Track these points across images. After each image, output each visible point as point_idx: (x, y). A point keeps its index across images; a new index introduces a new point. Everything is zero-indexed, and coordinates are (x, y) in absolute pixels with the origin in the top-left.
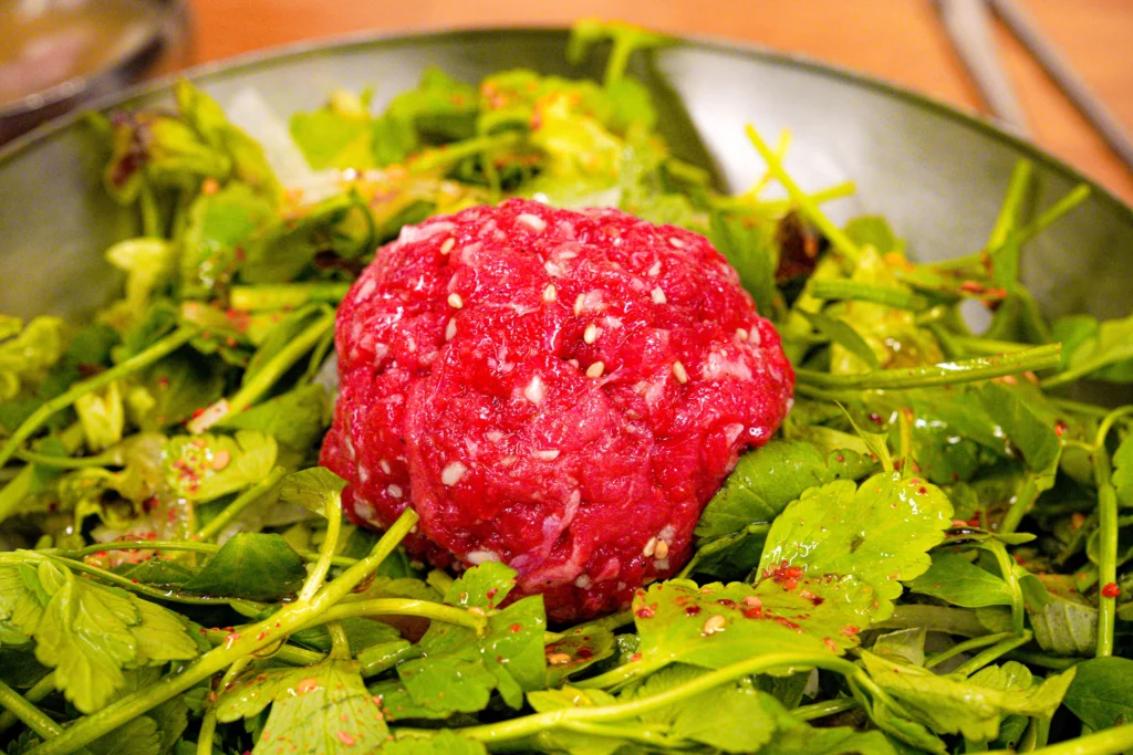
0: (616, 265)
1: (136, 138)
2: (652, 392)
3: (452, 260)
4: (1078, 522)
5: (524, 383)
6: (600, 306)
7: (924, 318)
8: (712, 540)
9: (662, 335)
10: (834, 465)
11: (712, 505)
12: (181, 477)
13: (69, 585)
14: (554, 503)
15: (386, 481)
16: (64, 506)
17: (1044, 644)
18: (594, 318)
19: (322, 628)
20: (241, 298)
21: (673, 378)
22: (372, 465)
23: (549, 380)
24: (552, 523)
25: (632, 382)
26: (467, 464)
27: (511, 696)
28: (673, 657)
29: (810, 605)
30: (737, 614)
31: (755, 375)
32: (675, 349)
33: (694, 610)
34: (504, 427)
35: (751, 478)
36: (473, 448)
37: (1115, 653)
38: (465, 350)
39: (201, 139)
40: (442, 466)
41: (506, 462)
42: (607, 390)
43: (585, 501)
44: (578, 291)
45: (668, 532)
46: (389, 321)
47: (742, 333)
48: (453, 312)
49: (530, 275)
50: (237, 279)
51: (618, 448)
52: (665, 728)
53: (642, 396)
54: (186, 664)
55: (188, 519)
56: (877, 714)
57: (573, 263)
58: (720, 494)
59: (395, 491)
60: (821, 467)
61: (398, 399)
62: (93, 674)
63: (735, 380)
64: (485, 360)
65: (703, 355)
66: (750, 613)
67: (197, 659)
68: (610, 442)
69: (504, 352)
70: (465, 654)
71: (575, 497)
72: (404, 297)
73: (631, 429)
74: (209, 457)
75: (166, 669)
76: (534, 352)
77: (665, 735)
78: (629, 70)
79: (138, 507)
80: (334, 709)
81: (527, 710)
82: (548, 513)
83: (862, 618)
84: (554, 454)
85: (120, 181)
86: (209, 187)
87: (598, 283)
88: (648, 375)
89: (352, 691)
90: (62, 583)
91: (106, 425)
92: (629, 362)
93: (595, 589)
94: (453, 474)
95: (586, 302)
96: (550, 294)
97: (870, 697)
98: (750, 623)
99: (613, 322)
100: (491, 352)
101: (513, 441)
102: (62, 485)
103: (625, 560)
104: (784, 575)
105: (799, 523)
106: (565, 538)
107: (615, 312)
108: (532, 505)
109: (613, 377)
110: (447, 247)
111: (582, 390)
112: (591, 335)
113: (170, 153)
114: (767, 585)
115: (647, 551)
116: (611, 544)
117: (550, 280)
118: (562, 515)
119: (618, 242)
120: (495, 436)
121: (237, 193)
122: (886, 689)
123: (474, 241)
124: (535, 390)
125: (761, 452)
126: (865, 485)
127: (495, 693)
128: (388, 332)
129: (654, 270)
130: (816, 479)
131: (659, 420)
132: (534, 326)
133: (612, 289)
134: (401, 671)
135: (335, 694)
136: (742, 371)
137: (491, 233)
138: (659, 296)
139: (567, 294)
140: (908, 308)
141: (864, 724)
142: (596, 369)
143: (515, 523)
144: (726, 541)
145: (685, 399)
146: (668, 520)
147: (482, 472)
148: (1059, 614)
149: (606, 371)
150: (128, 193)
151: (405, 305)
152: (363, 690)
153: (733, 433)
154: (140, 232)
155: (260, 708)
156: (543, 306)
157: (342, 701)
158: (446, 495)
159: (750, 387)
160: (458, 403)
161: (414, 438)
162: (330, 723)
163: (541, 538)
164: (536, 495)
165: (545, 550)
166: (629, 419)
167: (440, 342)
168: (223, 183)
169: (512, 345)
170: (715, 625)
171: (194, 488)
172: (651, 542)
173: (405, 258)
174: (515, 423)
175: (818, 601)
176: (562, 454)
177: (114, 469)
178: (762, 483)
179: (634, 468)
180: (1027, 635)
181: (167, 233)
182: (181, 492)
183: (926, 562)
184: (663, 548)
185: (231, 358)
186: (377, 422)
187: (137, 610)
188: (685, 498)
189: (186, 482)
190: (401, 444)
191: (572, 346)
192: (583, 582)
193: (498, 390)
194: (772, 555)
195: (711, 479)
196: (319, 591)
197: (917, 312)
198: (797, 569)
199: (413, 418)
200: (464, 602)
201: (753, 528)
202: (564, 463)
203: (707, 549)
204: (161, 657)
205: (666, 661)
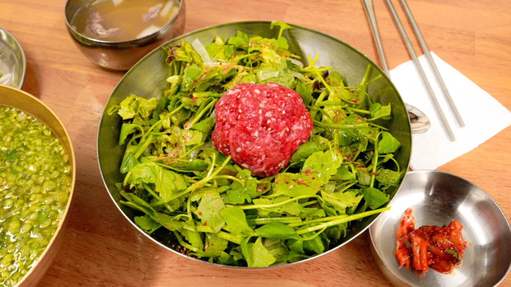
0: (275, 105)
1: (172, 54)
2: (281, 134)
3: (240, 100)
4: (372, 153)
5: (254, 132)
6: (271, 115)
7: (344, 106)
8: (293, 162)
9: (284, 122)
10: (320, 147)
11: (293, 156)
12: (183, 139)
13: (161, 172)
14: (260, 157)
15: (225, 148)
16: (159, 142)
17: (360, 183)
18: (270, 118)
19: (212, 180)
20: (195, 95)
21: (286, 131)
22: (222, 144)
23: (260, 132)
24: (259, 161)
25: (277, 132)
26: (242, 148)
27: (249, 200)
28: (282, 193)
29: (312, 179)
30: (296, 184)
31: (304, 128)
32: (287, 124)
33: (287, 183)
34: (250, 141)
35: (302, 150)
36: (243, 145)
37: (374, 187)
38: (242, 124)
39: (186, 54)
40: (237, 148)
41: (250, 149)
42: (272, 134)
43: (266, 156)
44: (266, 111)
45: (284, 162)
46: (226, 114)
47: (302, 117)
48: (239, 113)
49: (256, 108)
50: (194, 90)
51: (274, 146)
52: (279, 209)
53: (279, 135)
54: (185, 190)
55: (184, 149)
56: (323, 205)
57: (266, 104)
58: (295, 154)
59: (227, 150)
60: (316, 148)
61: (227, 132)
62: (167, 194)
63: (299, 130)
64: (246, 127)
65: (293, 125)
66: (299, 183)
67: (187, 189)
68: (272, 145)
69: (250, 125)
70: (240, 190)
71: (264, 156)
72: (229, 107)
73: (277, 142)
74: (188, 135)
75: (181, 191)
76: (256, 126)
77: (279, 210)
78: (283, 35)
79: (174, 146)
80: (214, 200)
81: (252, 203)
82: (258, 159)
83: (322, 183)
84: (259, 147)
85: (169, 62)
86: (188, 65)
87: (271, 110)
88: (281, 131)
89: (218, 197)
90: (160, 171)
91: (167, 124)
92: (277, 128)
93: (268, 173)
94: (239, 150)
95: (268, 114)
96: (260, 112)
97: (322, 202)
98: (299, 186)
99: (274, 120)
100: (247, 125)
101: (251, 144)
102: (158, 138)
103: (274, 167)
104: (307, 172)
105: (311, 161)
106: (262, 163)
107: (274, 117)
108: (255, 157)
109: (273, 131)
110: (239, 97)
111: (266, 134)
112: (269, 122)
113: (179, 58)
114: (304, 174)
115: (279, 165)
116: (271, 165)
117: (260, 108)
118: (261, 159)
119: (276, 97)
120: (248, 143)
121: (194, 66)
122: (325, 201)
123: (245, 97)
124: (256, 134)
125: (304, 145)
126: (326, 153)
127: (246, 200)
128: (226, 116)
129: (283, 106)
130: (316, 150)
131: (283, 140)
132: (257, 119)
133: (274, 111)
134: (227, 192)
135: (214, 197)
136: (301, 128)
137: (248, 95)
138: (284, 112)
139: (264, 113)
140: (340, 105)
141: (320, 207)
142: (269, 129)
143: (251, 160)
144: (296, 163)
145: (288, 135)
146: (284, 159)
147: (245, 150)
148: (364, 178)
149: (272, 130)
150: (170, 65)
151: (230, 109)
152: (219, 197)
153: (298, 142)
154: (173, 74)
155: (199, 199)
156: (259, 115)
157: (215, 199)
158: (237, 153)
159: (303, 131)
160: (240, 135)
161: (231, 141)
162: (213, 203)
163: (257, 164)
164: (256, 155)
165: (258, 166)
166: (276, 140)
167: (237, 119)
168: (191, 64)
169: (252, 124)
170: (291, 187)
171: (185, 142)
172: (280, 164)
173: (230, 98)
174: (252, 140)
175: (314, 178)
176: (261, 148)
177: (169, 134)
178: (304, 151)
179: (277, 150)
180: (357, 181)
181: (179, 74)
182: (183, 143)
183: (336, 171)
184: (282, 165)
185: (192, 110)
186: (223, 136)
187: (175, 177)
188: (287, 155)
189: (184, 141)
190: (228, 141)
191: (265, 124)
192: (266, 171)
193: (249, 133)
194: (305, 167)
195: (293, 152)
196: (211, 175)
197: (342, 105)
198: (310, 170)
199: (231, 137)
200: (240, 177)
201: (302, 160)
202: (262, 149)
203: (292, 164)
204: (180, 188)
205: (280, 194)
